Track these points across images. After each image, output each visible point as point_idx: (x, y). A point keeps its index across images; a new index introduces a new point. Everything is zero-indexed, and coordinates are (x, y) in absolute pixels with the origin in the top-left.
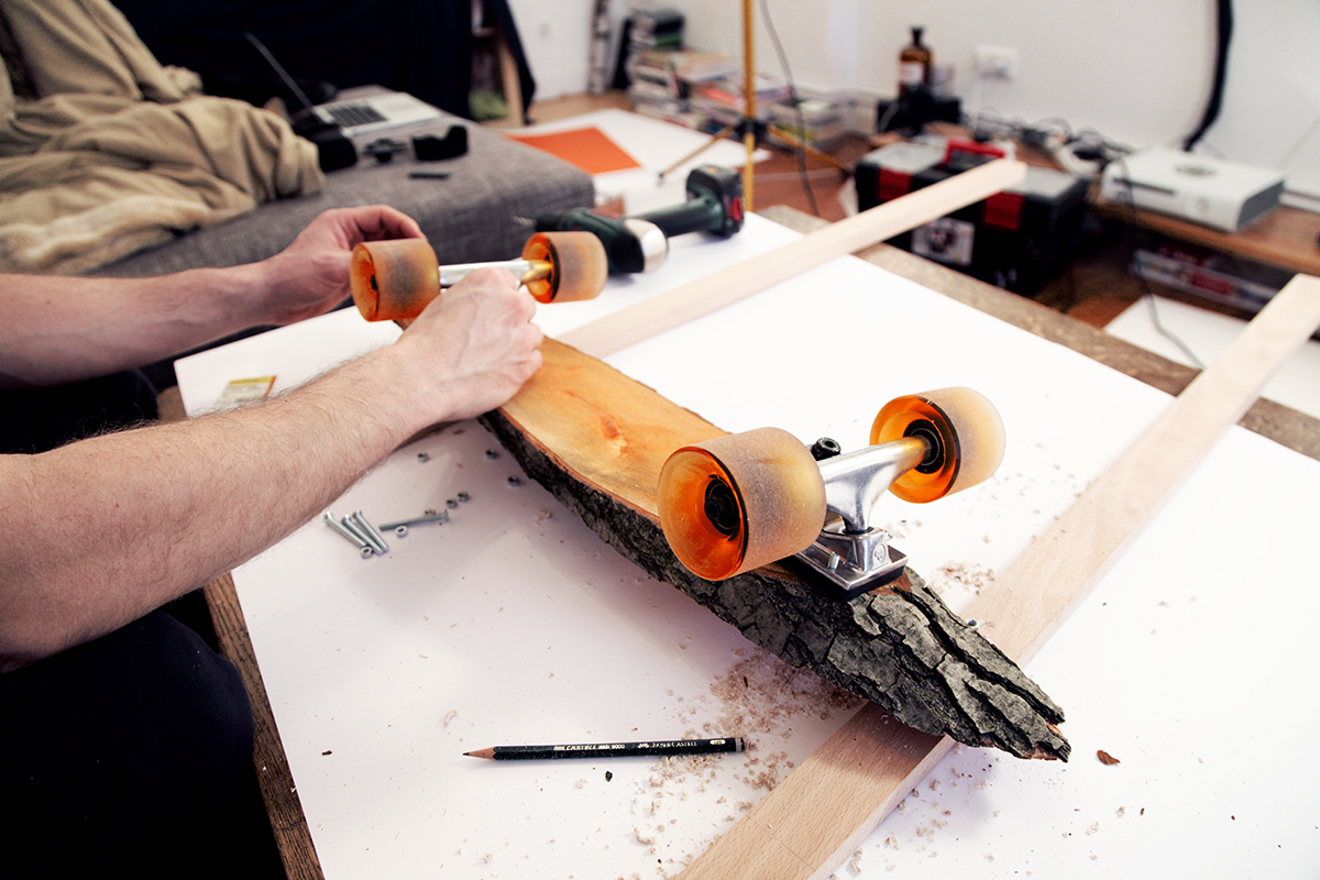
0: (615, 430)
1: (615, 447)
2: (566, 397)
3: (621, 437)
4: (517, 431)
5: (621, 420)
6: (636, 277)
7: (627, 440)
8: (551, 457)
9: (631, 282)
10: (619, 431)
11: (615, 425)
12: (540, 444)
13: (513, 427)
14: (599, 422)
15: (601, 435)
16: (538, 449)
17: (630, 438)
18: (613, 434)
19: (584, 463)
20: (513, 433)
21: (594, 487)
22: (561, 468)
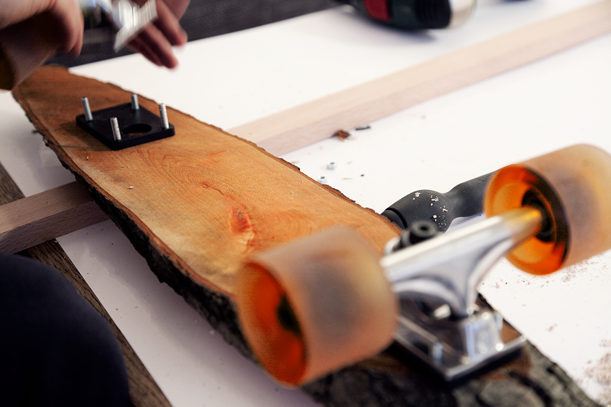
0: (246, 222)
1: (242, 242)
2: (200, 189)
3: (250, 229)
4: (144, 236)
5: (254, 208)
6: (436, 33)
7: (255, 232)
8: (174, 260)
9: (431, 39)
10: (249, 222)
11: (246, 216)
12: (165, 247)
13: (141, 232)
14: (230, 214)
15: (230, 229)
16: (162, 253)
17: (259, 229)
18: (241, 226)
19: (207, 263)
20: (142, 237)
21: (213, 289)
22: (183, 271)
